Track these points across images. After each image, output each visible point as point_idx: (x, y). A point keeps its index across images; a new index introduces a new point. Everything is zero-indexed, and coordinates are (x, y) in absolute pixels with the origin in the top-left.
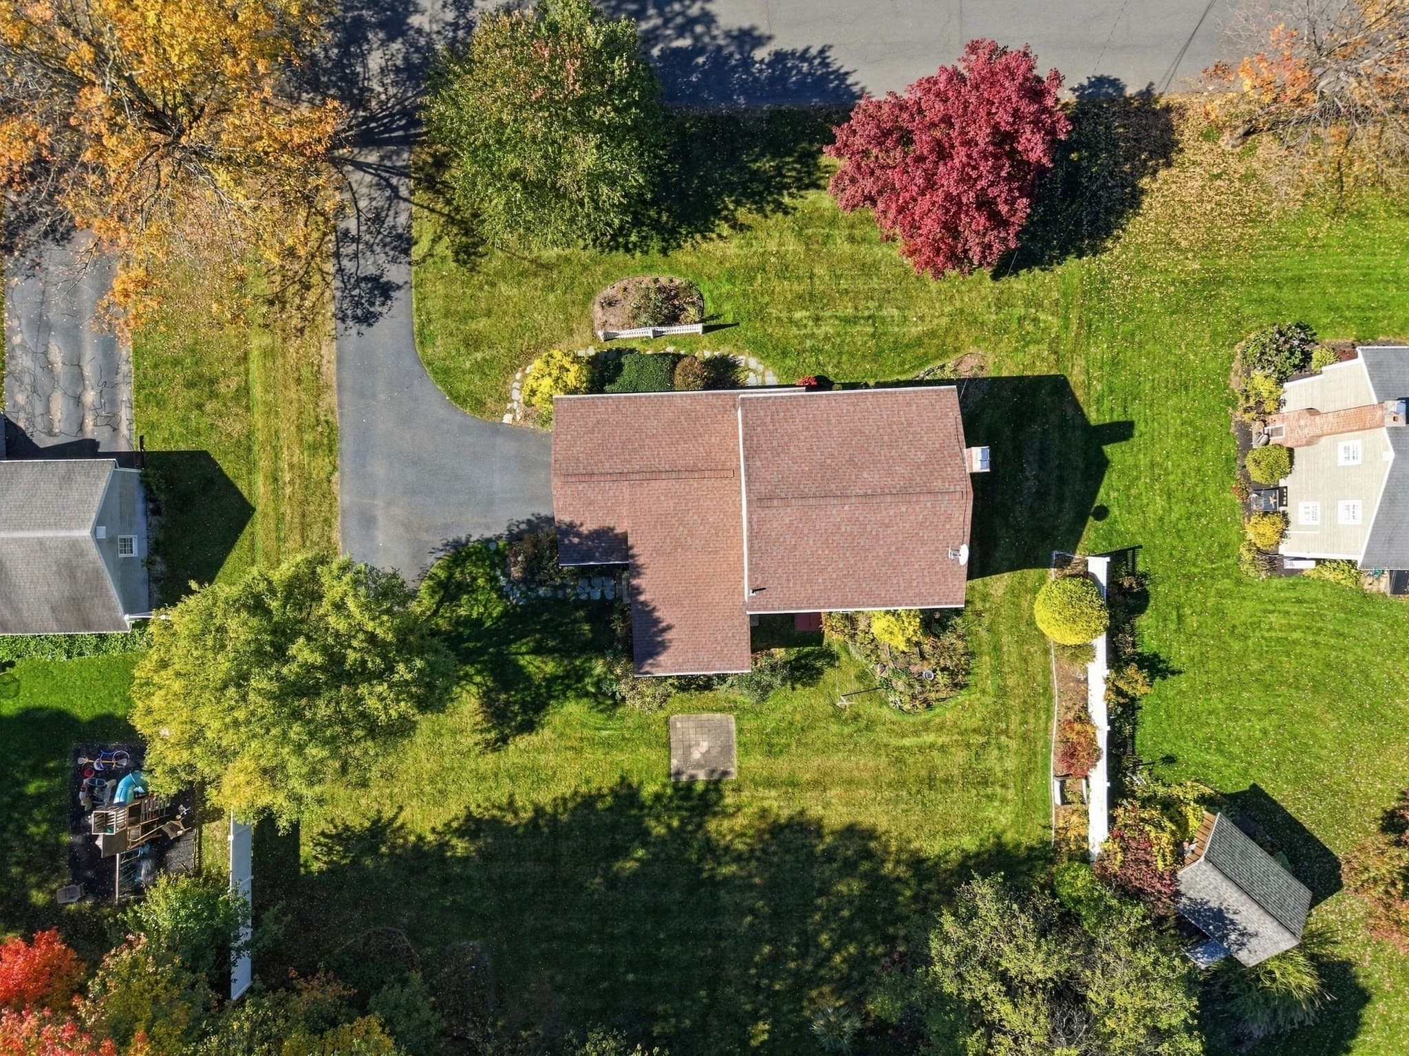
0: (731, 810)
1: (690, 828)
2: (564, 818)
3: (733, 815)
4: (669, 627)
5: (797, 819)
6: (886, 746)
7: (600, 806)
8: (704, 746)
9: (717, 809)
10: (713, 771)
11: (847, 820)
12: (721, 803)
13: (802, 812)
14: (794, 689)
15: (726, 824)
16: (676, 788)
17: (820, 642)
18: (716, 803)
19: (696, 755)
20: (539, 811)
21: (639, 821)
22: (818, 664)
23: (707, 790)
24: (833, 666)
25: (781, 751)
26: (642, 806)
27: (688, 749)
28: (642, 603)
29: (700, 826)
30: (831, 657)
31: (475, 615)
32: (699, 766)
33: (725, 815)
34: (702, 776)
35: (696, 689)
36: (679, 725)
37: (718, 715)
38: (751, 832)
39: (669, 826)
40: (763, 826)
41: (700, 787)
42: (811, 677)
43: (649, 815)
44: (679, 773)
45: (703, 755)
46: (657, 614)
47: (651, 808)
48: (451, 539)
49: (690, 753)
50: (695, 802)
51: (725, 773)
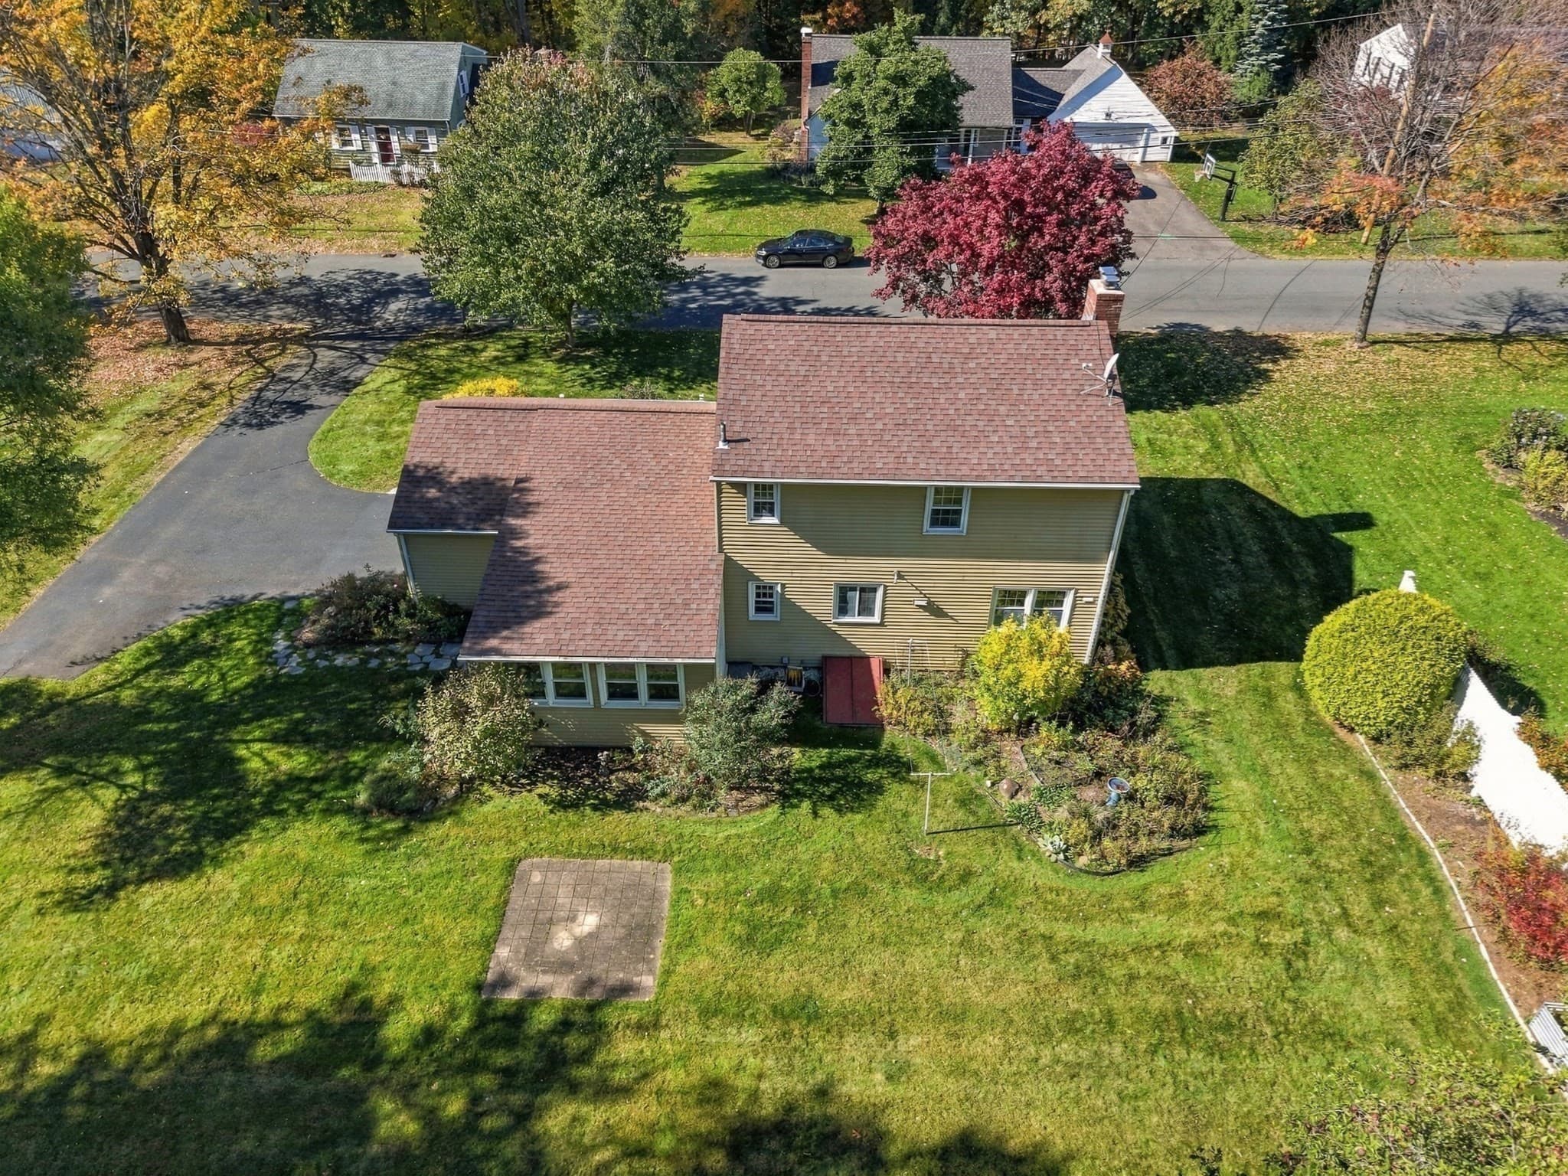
0: (620, 1076)
1: (489, 1123)
2: (146, 1080)
3: (625, 1091)
4: (560, 587)
5: (809, 1110)
6: (1047, 938)
7: (264, 1051)
8: (589, 922)
9: (585, 1072)
10: (591, 982)
11: (957, 1120)
12: (599, 1058)
13: (822, 1093)
14: (815, 814)
15: (596, 1116)
16: (482, 1020)
17: (875, 744)
18: (584, 1057)
19: (562, 940)
20: (95, 1056)
21: (354, 1097)
22: (870, 776)
23: (565, 1025)
24: (904, 780)
25: (778, 941)
26: (372, 1064)
27: (543, 925)
28: (517, 550)
29: (523, 1117)
30: (900, 768)
31: (197, 686)
32: (563, 965)
33: (606, 1091)
34: (561, 990)
35: (595, 808)
36: (537, 877)
37: (637, 864)
38: (665, 1143)
39: (429, 1117)
40: (704, 1126)
41: (543, 1018)
42: (857, 797)
43: (384, 1082)
44: (504, 982)
45: (579, 941)
46: (539, 567)
47: (398, 1063)
48: (228, 596)
49: (548, 937)
50: (525, 1055)
51: (626, 989)
